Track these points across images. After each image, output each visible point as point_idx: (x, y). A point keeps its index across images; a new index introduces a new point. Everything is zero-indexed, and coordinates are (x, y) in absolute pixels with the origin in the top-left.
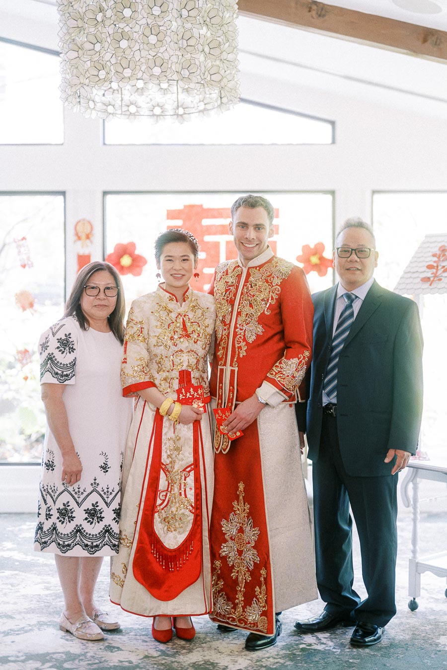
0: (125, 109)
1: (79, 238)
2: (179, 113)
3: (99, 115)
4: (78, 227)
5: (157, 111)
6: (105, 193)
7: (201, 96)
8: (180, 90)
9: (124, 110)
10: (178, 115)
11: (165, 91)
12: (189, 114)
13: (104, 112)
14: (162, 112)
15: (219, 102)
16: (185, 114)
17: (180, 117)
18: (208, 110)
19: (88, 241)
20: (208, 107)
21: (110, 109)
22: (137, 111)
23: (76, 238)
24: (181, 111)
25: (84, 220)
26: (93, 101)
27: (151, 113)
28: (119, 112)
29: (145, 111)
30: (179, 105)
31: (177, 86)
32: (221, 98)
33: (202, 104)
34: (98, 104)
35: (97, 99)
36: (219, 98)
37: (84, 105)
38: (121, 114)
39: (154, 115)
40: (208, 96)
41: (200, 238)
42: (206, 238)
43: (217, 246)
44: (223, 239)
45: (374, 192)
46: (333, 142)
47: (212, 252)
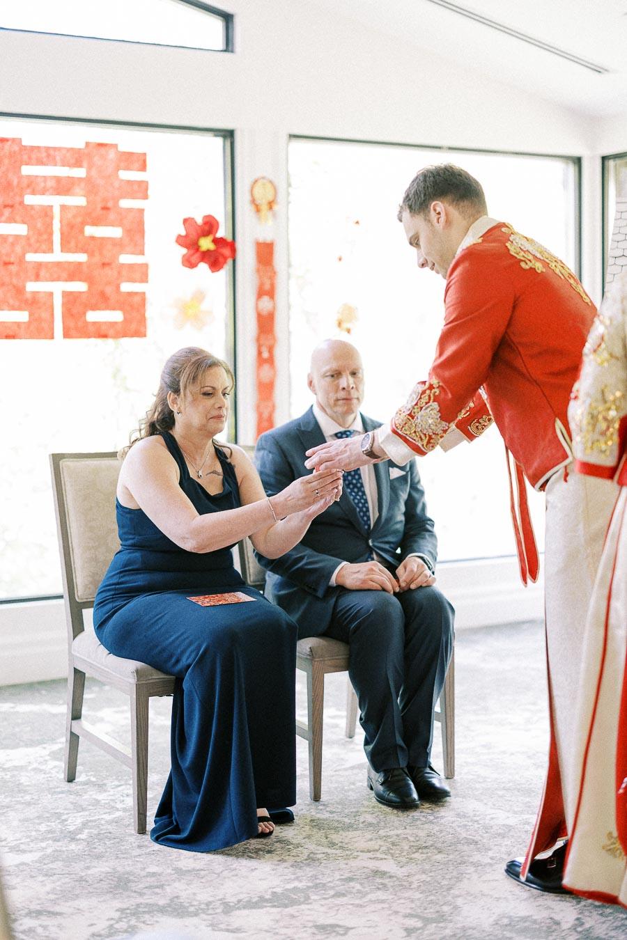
41: (18, 199)
42: (30, 200)
43: (46, 215)
44: (55, 201)
45: (293, 136)
46: (229, 45)
47: (39, 225)
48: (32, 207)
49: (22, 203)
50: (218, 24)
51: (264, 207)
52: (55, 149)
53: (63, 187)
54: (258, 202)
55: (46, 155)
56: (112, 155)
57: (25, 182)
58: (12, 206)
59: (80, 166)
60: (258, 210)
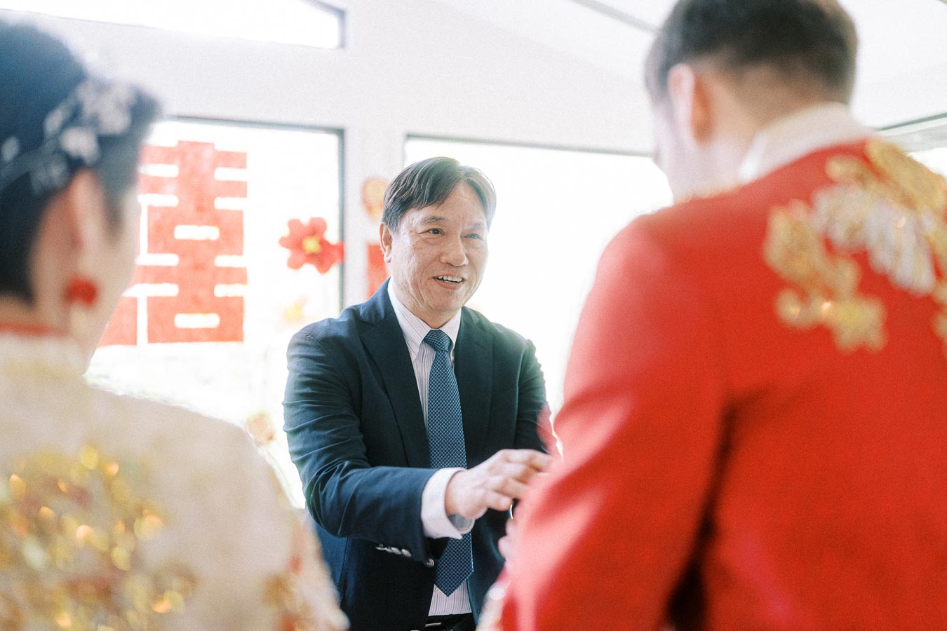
44: (144, 202)
45: (410, 136)
51: (377, 209)
53: (151, 186)
54: (370, 202)
56: (208, 154)
59: (172, 163)
60: (370, 211)
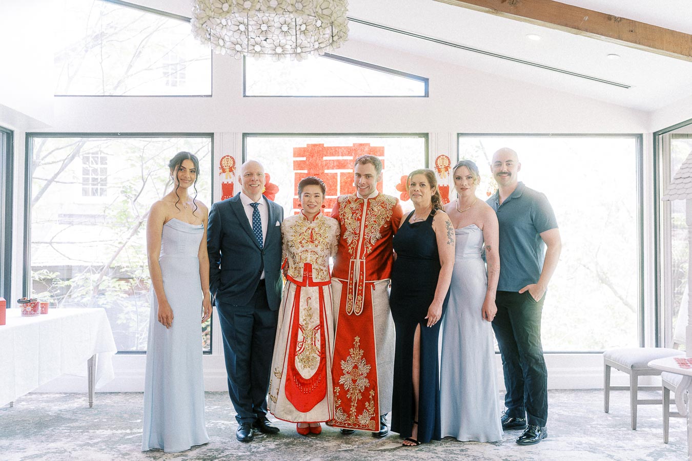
0: (251, 48)
1: (224, 171)
2: (298, 52)
3: (228, 52)
4: (223, 162)
5: (279, 50)
6: (245, 135)
7: (316, 37)
8: (298, 32)
9: (249, 49)
10: (296, 53)
11: (285, 33)
12: (305, 52)
13: (233, 50)
14: (283, 51)
15: (331, 41)
16: (302, 52)
17: (297, 55)
18: (321, 48)
19: (231, 173)
20: (322, 45)
21: (238, 48)
22: (262, 50)
23: (221, 171)
24: (299, 50)
25: (228, 156)
26: (223, 40)
27: (274, 52)
28: (246, 51)
29: (268, 50)
30: (298, 45)
31: (296, 29)
32: (333, 37)
33: (317, 43)
34: (227, 43)
35: (227, 38)
36: (331, 37)
37: (215, 42)
38: (248, 52)
39: (276, 54)
40: (322, 36)
41: (321, 171)
42: (326, 171)
43: (334, 178)
44: (339, 171)
45: (461, 134)
46: (427, 95)
47: (330, 183)
48: (327, 174)
49: (323, 173)
50: (422, 84)
51: (443, 170)
52: (339, 147)
53: (341, 165)
54: (440, 167)
55: (335, 151)
56: (367, 149)
57: (324, 163)
58: (318, 175)
59: (351, 155)
60: (439, 171)
